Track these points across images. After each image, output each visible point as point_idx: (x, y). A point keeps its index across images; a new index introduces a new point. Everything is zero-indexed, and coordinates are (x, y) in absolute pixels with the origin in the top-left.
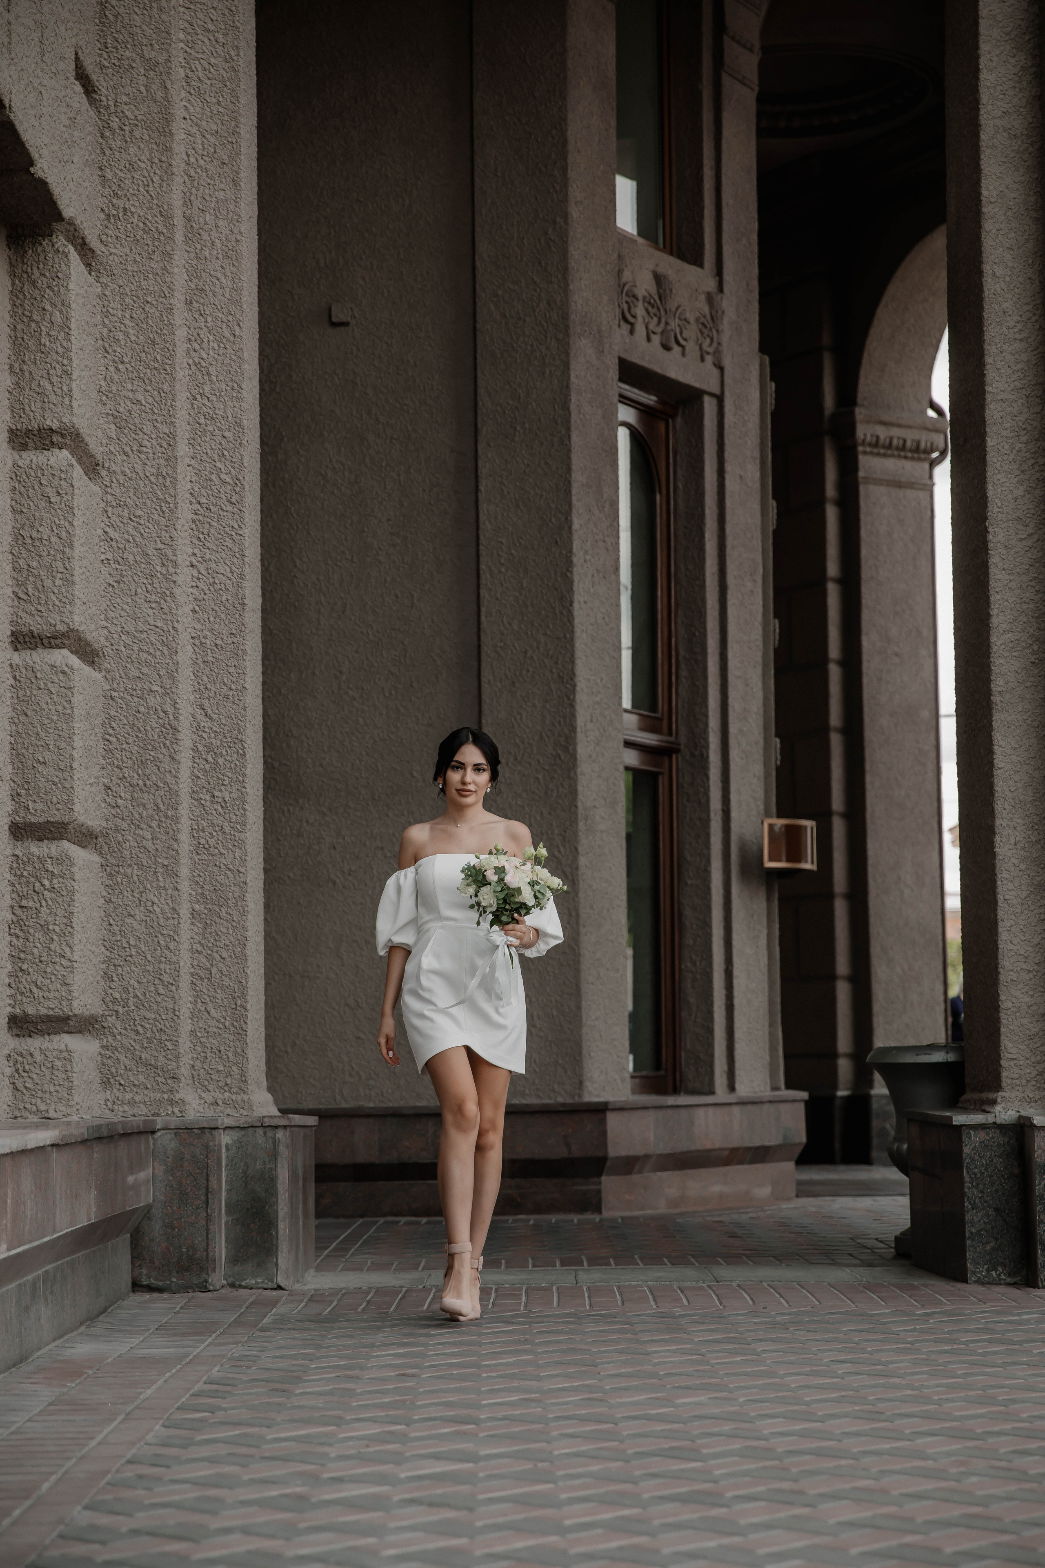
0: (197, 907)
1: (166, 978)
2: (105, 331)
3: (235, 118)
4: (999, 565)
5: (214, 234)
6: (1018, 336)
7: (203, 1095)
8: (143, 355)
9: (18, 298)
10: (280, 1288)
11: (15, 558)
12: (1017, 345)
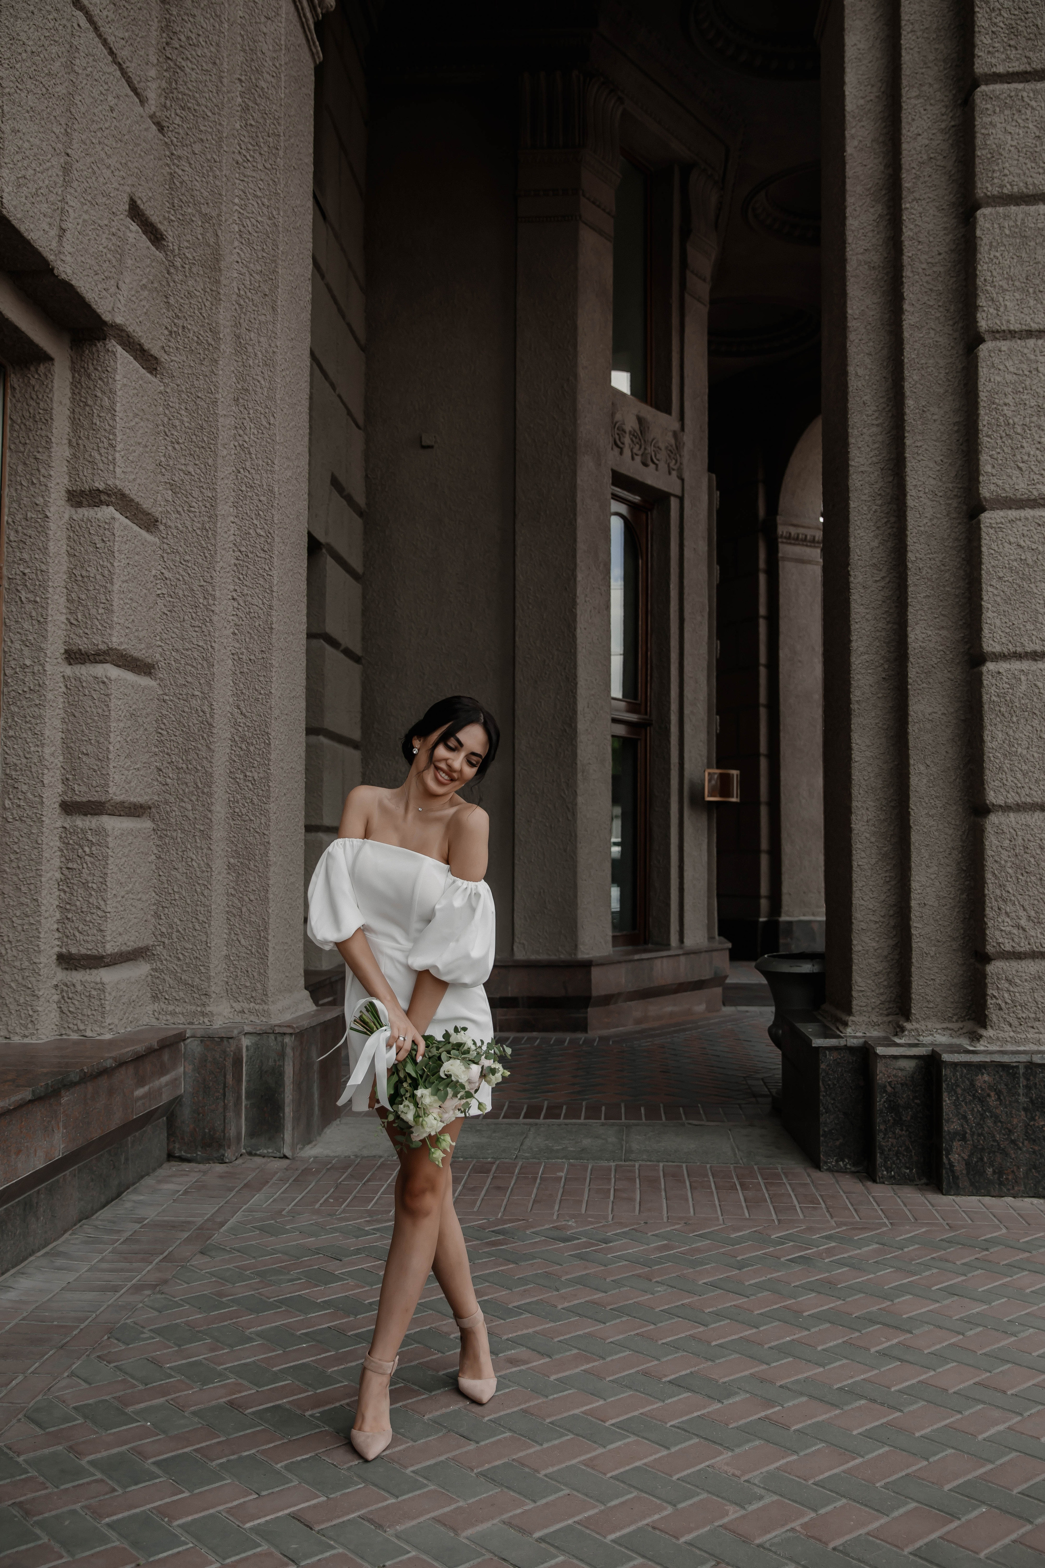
0: (232, 860)
1: (201, 918)
2: (166, 419)
3: (275, 261)
4: (859, 601)
5: (257, 348)
6: (875, 422)
7: (234, 1005)
8: (194, 437)
9: (76, 387)
10: (285, 1157)
11: (69, 591)
12: (874, 429)
